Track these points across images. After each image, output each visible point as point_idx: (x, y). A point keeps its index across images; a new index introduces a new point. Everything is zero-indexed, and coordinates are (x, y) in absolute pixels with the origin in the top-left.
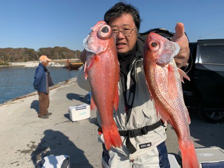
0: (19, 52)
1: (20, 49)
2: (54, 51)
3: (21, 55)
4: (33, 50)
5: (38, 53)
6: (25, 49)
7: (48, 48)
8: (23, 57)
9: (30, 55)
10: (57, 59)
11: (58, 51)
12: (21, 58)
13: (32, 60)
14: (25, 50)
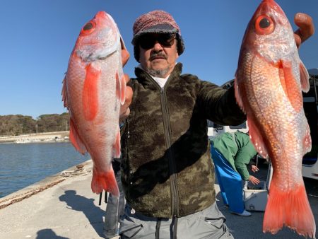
0: (9, 121)
1: (11, 116)
2: (61, 119)
3: (12, 126)
4: (31, 117)
5: (38, 122)
6: (18, 116)
7: (53, 115)
8: (14, 129)
9: (24, 125)
10: (65, 130)
11: (66, 119)
12: (11, 129)
13: (28, 133)
14: (18, 118)
